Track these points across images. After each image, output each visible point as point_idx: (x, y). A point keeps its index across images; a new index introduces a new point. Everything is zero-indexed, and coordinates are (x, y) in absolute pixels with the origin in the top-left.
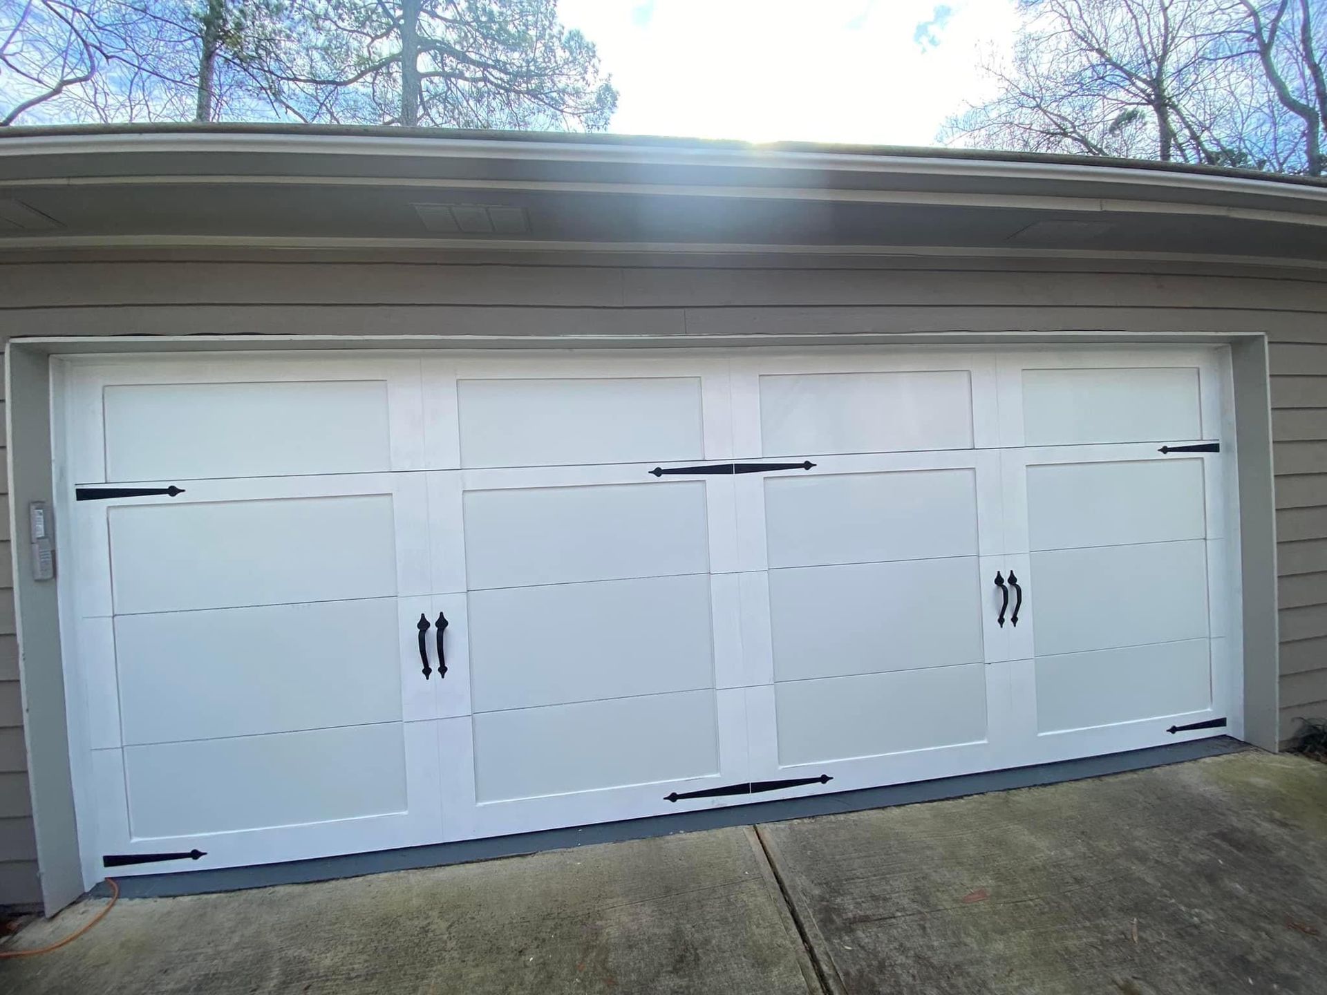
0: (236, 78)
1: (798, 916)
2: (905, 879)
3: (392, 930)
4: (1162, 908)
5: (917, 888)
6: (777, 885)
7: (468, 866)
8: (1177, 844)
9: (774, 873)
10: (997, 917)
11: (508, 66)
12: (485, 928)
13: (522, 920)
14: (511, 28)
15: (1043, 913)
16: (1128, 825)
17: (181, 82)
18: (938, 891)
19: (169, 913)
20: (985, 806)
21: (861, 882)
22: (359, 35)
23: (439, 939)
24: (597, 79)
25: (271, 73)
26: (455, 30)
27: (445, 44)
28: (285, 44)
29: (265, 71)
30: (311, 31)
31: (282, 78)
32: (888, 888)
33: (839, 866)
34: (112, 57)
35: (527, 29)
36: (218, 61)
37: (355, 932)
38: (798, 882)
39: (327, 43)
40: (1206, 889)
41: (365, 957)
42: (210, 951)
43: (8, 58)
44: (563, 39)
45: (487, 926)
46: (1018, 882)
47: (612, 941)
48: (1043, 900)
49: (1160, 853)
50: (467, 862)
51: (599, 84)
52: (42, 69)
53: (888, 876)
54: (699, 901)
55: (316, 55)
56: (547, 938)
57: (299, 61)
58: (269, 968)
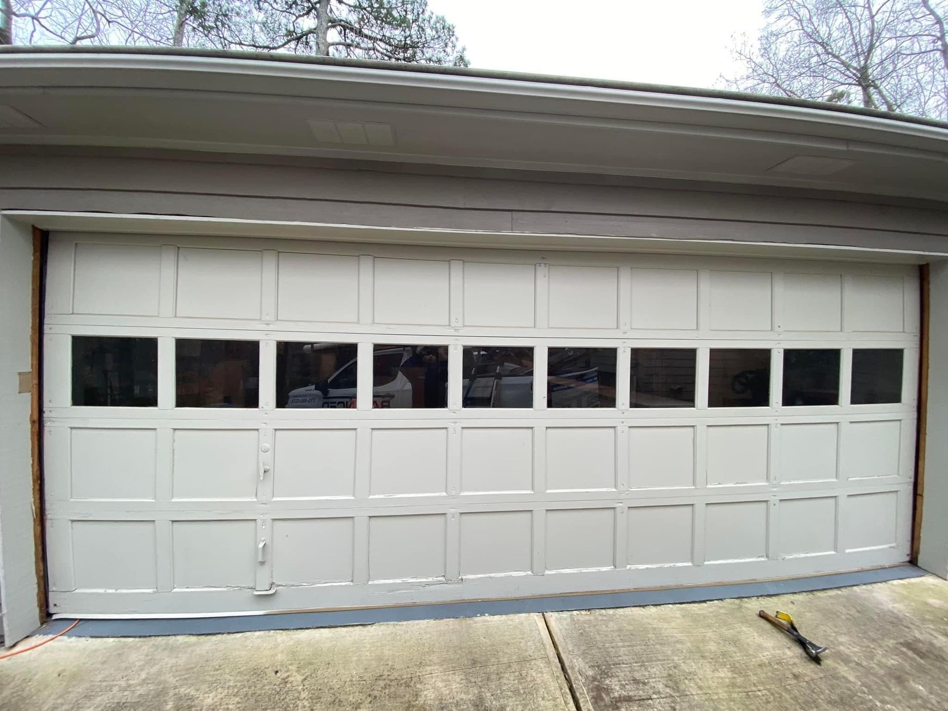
0: (199, 42)
1: (575, 692)
2: (660, 667)
3: (259, 679)
4: (862, 703)
5: (670, 675)
6: (559, 665)
7: (322, 630)
8: (873, 650)
9: (557, 654)
10: (732, 703)
11: (391, 40)
12: (331, 683)
13: (359, 679)
14: (395, 13)
15: (768, 702)
16: (835, 632)
17: (159, 41)
18: (686, 679)
19: (96, 651)
20: (723, 611)
21: (626, 667)
22: (287, 14)
23: (296, 689)
24: (455, 52)
25: (225, 39)
26: (356, 13)
27: (347, 23)
28: (236, 19)
29: (220, 37)
30: (254, 11)
31: (232, 43)
32: (647, 673)
33: (608, 652)
34: (112, 22)
35: (406, 14)
36: (188, 28)
37: (232, 678)
38: (577, 663)
39: (265, 19)
40: (896, 689)
41: (237, 699)
42: (123, 683)
43: (41, 20)
44: (432, 22)
45: (332, 682)
46: (749, 676)
47: (429, 702)
48: (769, 691)
49: (860, 657)
50: (322, 627)
51: (455, 54)
52: (64, 29)
53: (646, 664)
54: (498, 674)
55: (257, 28)
56: (378, 695)
57: (245, 31)
58: (166, 702)
